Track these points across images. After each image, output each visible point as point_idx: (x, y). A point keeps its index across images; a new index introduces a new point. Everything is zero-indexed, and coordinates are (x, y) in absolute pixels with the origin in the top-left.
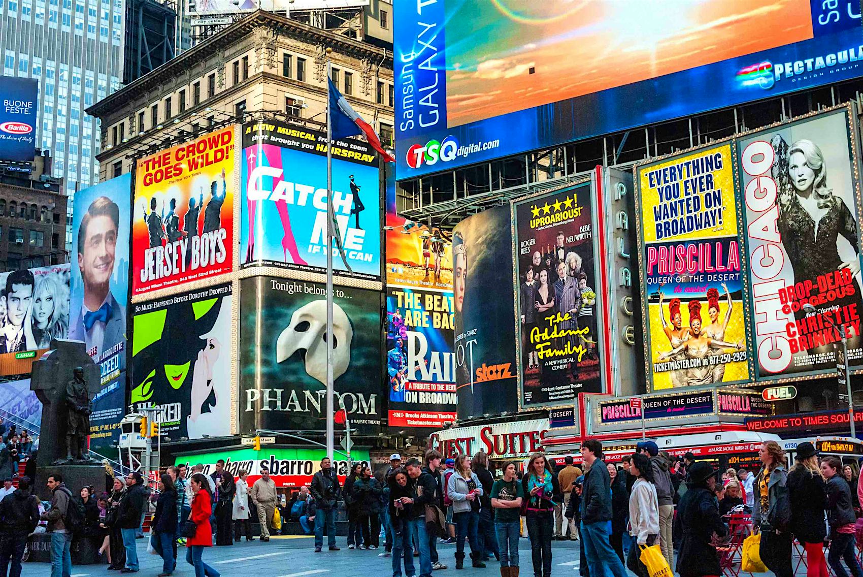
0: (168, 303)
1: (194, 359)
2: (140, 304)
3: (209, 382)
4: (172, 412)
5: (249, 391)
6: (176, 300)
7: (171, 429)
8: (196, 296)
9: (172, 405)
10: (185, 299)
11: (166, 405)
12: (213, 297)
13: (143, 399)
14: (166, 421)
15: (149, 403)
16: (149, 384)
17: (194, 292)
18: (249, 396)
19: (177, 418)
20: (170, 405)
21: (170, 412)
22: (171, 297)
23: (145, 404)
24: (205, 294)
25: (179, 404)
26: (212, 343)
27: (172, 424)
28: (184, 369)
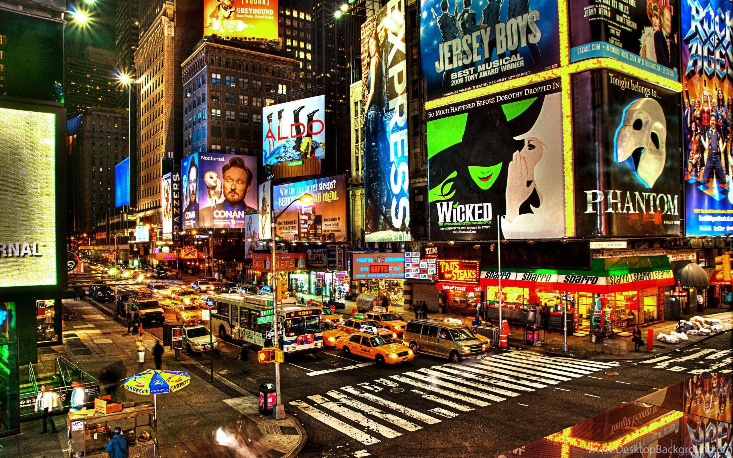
0: (468, 106)
1: (507, 160)
2: (433, 110)
3: (529, 183)
4: (481, 212)
5: (589, 193)
6: (479, 103)
7: (479, 228)
8: (506, 97)
9: (481, 205)
10: (491, 101)
11: (472, 206)
12: (530, 96)
13: (442, 198)
14: (472, 219)
15: (451, 203)
16: (450, 185)
17: (502, 93)
18: (590, 197)
19: (488, 218)
20: (477, 206)
21: (477, 212)
22: (474, 101)
23: (445, 204)
24: (517, 95)
25: (490, 205)
26: (532, 143)
27: (480, 223)
28: (496, 170)
